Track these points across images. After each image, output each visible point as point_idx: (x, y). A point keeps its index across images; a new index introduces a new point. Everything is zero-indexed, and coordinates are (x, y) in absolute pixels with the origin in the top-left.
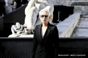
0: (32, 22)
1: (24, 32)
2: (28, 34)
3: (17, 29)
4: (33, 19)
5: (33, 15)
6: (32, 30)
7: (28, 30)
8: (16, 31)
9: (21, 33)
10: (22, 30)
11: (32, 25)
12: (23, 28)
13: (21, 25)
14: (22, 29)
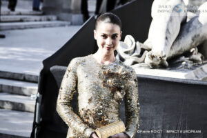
0: (166, 38)
1: (144, 62)
2: (154, 66)
3: (126, 53)
4: (171, 31)
5: (171, 19)
6: (165, 59)
7: (153, 57)
8: (124, 56)
9: (135, 63)
10: (140, 56)
11: (166, 45)
12: (143, 51)
13: (138, 43)
14: (138, 52)
